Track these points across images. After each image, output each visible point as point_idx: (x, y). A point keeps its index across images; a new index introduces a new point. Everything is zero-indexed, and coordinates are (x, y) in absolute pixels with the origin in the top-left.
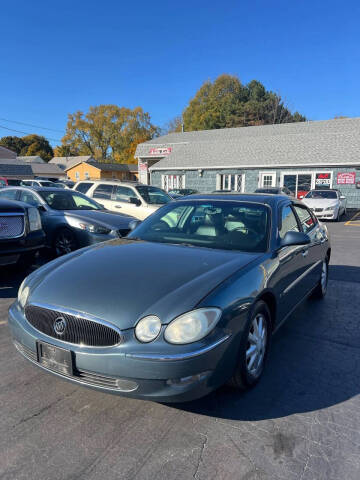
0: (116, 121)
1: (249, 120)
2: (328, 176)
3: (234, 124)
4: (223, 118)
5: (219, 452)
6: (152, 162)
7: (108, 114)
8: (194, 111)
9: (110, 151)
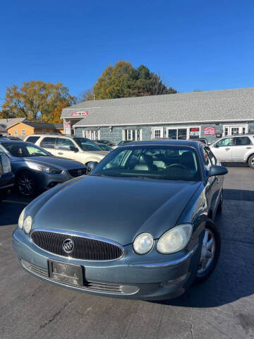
0: (43, 93)
1: (140, 93)
2: (198, 130)
3: (130, 95)
4: (122, 91)
5: (205, 334)
6: (74, 121)
7: (37, 88)
8: (101, 86)
9: (39, 114)
